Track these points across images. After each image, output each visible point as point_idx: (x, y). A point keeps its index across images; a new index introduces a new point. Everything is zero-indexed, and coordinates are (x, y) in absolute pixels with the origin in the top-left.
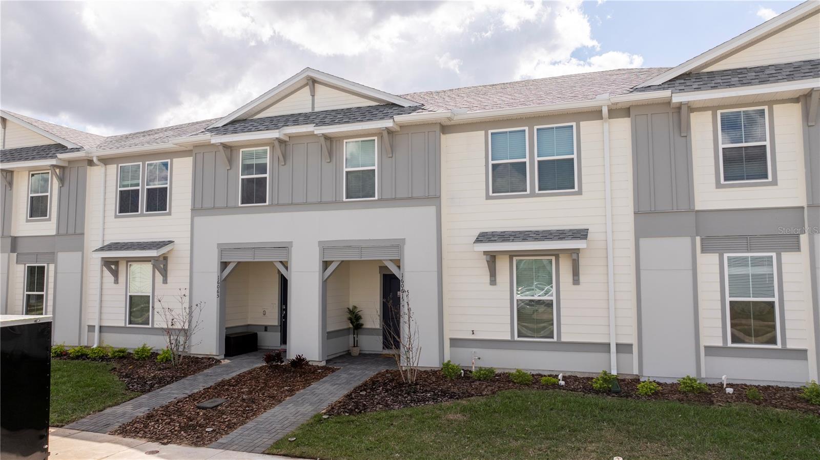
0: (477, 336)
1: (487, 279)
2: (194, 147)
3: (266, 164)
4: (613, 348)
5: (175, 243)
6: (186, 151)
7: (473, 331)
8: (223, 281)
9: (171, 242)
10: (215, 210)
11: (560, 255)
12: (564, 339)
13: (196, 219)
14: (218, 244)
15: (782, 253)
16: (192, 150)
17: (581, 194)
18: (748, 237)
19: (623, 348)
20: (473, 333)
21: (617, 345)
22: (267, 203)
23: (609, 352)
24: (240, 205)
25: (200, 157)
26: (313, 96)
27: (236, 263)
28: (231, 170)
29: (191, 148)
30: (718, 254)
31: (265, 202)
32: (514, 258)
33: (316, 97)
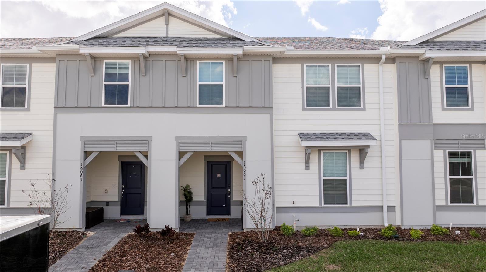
0: (296, 205)
1: (303, 165)
2: (57, 55)
3: (128, 74)
4: (385, 209)
5: (33, 135)
6: (49, 58)
7: (293, 201)
8: (86, 167)
9: (29, 134)
10: (78, 108)
11: (352, 150)
12: (354, 205)
13: (59, 116)
14: (81, 137)
15: (476, 150)
16: (55, 58)
17: (365, 111)
18: (459, 140)
19: (391, 209)
20: (293, 203)
21: (388, 207)
22: (129, 105)
23: (383, 211)
24: (103, 105)
25: (63, 64)
26: (167, 25)
27: (99, 153)
28: (94, 77)
29: (54, 56)
30: (443, 150)
31: (127, 104)
32: (321, 151)
33: (169, 26)
